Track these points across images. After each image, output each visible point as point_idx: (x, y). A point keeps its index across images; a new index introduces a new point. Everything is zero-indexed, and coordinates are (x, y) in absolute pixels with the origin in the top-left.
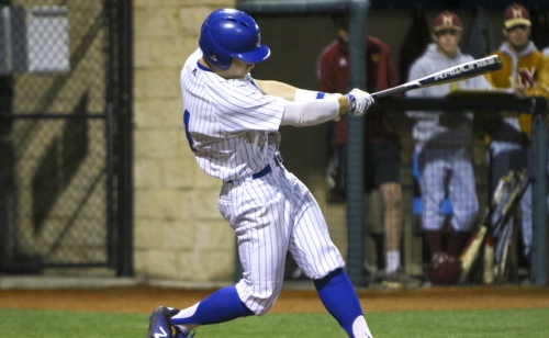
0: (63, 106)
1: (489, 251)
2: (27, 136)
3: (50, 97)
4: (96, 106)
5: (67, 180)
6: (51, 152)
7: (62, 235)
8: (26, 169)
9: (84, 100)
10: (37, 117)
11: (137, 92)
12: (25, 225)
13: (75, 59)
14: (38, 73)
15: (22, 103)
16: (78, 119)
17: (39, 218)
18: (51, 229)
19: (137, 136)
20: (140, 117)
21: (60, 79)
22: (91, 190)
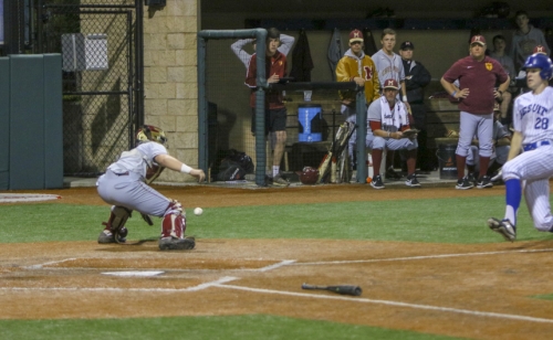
0: (106, 87)
1: (334, 165)
2: (88, 102)
3: (100, 82)
4: (124, 87)
5: (110, 125)
6: (101, 110)
7: (107, 155)
8: (88, 120)
9: (118, 82)
10: (92, 94)
11: (145, 79)
12: (88, 150)
13: (112, 62)
14: (91, 70)
15: (86, 86)
16: (115, 94)
17: (95, 146)
18: (102, 152)
19: (145, 102)
20: (147, 93)
21: (105, 73)
22: (122, 131)
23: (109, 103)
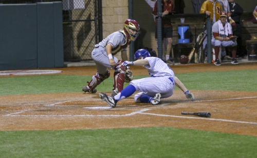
0: (84, 18)
1: (196, 54)
2: (75, 25)
3: (81, 15)
4: (92, 18)
5: (86, 36)
6: (82, 29)
7: (85, 51)
8: (75, 34)
9: (90, 15)
10: (77, 21)
11: (103, 14)
12: (76, 48)
13: (86, 5)
14: (77, 9)
15: (74, 18)
16: (88, 21)
17: (79, 47)
18: (82, 50)
19: (103, 25)
20: (104, 21)
21: (83, 11)
22: (92, 39)
23: (85, 26)
